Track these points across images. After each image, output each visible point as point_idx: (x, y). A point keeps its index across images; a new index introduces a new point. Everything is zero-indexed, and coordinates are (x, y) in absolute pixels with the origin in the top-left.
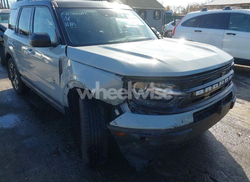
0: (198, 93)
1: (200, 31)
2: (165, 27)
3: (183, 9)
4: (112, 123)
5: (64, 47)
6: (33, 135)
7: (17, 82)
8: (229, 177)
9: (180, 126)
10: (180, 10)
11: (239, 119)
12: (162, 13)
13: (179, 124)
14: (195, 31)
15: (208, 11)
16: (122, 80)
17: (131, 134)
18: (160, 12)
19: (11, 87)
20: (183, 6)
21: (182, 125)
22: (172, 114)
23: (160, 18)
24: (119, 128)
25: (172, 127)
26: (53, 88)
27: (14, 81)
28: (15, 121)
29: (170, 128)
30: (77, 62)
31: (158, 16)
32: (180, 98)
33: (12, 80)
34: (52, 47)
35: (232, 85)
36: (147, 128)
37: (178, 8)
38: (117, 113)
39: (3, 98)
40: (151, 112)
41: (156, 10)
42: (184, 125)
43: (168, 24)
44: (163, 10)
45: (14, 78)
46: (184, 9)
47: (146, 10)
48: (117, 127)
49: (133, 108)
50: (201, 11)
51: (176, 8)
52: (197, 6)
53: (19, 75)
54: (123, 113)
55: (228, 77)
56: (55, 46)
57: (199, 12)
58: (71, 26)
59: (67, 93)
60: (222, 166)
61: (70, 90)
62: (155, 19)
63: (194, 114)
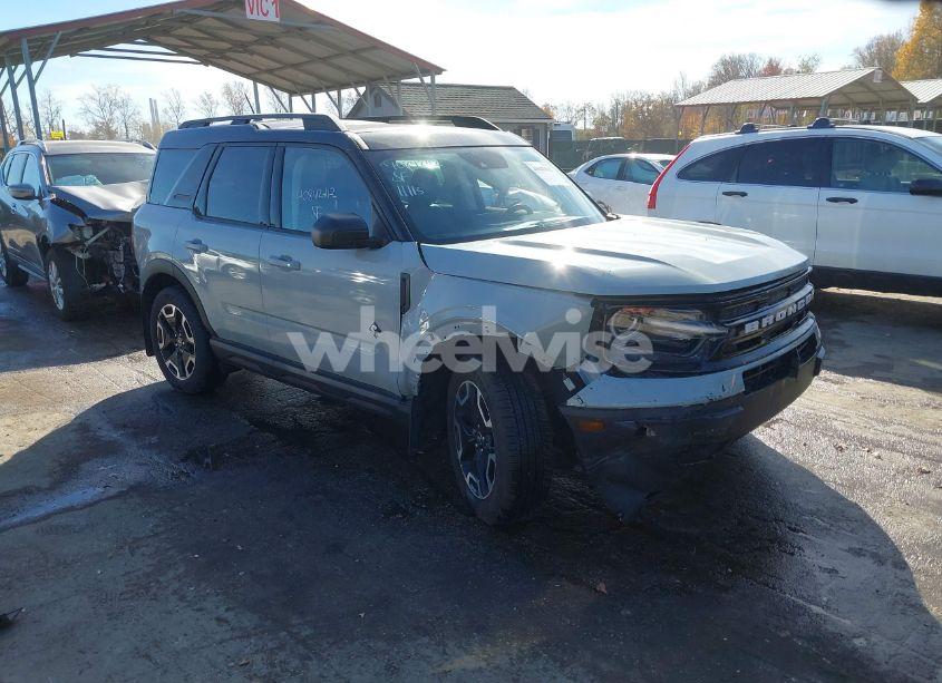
0: (749, 329)
1: (744, 194)
3: (598, 115)
8: (832, 525)
9: (721, 398)
11: (835, 416)
12: (542, 136)
13: (718, 394)
14: (726, 194)
16: (592, 305)
18: (533, 130)
20: (599, 106)
21: (723, 397)
24: (590, 410)
29: (701, 401)
32: (715, 339)
33: (162, 354)
35: (811, 321)
37: (581, 110)
38: (570, 385)
41: (522, 127)
42: (728, 396)
43: (573, 172)
44: (545, 124)
46: (603, 114)
51: (574, 113)
52: (648, 103)
53: (206, 336)
54: (584, 386)
55: (804, 298)
58: (412, 195)
60: (811, 507)
63: (745, 374)
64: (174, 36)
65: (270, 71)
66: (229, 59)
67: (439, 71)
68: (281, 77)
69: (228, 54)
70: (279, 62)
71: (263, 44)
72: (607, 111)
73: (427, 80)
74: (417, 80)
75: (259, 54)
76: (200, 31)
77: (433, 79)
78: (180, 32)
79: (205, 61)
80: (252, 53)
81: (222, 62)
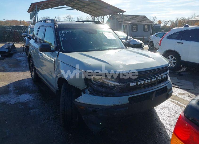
0: (131, 85)
1: (182, 43)
2: (150, 38)
4: (76, 100)
5: (57, 52)
6: (37, 108)
7: (34, 74)
9: (118, 105)
10: (170, 23)
12: (150, 27)
13: (118, 103)
14: (178, 43)
15: (190, 27)
17: (87, 108)
18: (148, 26)
19: (31, 77)
20: (173, 21)
22: (114, 97)
23: (148, 30)
24: (80, 103)
25: (112, 105)
26: (51, 78)
27: (32, 73)
28: (28, 98)
30: (63, 62)
31: (147, 29)
32: (119, 87)
33: (31, 72)
34: (52, 52)
36: (96, 104)
37: (168, 21)
39: (24, 83)
40: (101, 94)
41: (145, 25)
42: (121, 104)
43: (152, 36)
44: (152, 24)
45: (32, 71)
46: (173, 23)
47: (137, 25)
48: (79, 102)
49: (91, 92)
50: (183, 27)
51: (166, 22)
52: (185, 20)
53: (35, 69)
55: (161, 76)
56: (53, 51)
57: (182, 27)
58: (64, 39)
59: (57, 81)
61: (58, 79)
62: (145, 31)
63: (129, 98)
64: (71, 4)
65: (90, 12)
66: (81, 9)
67: (124, 12)
68: (92, 13)
69: (81, 8)
70: (92, 10)
71: (87, 6)
72: (175, 22)
73: (121, 14)
74: (119, 14)
75: (87, 8)
76: (75, 3)
77: (122, 14)
78: (71, 3)
79: (77, 9)
80: (86, 8)
81: (80, 10)
